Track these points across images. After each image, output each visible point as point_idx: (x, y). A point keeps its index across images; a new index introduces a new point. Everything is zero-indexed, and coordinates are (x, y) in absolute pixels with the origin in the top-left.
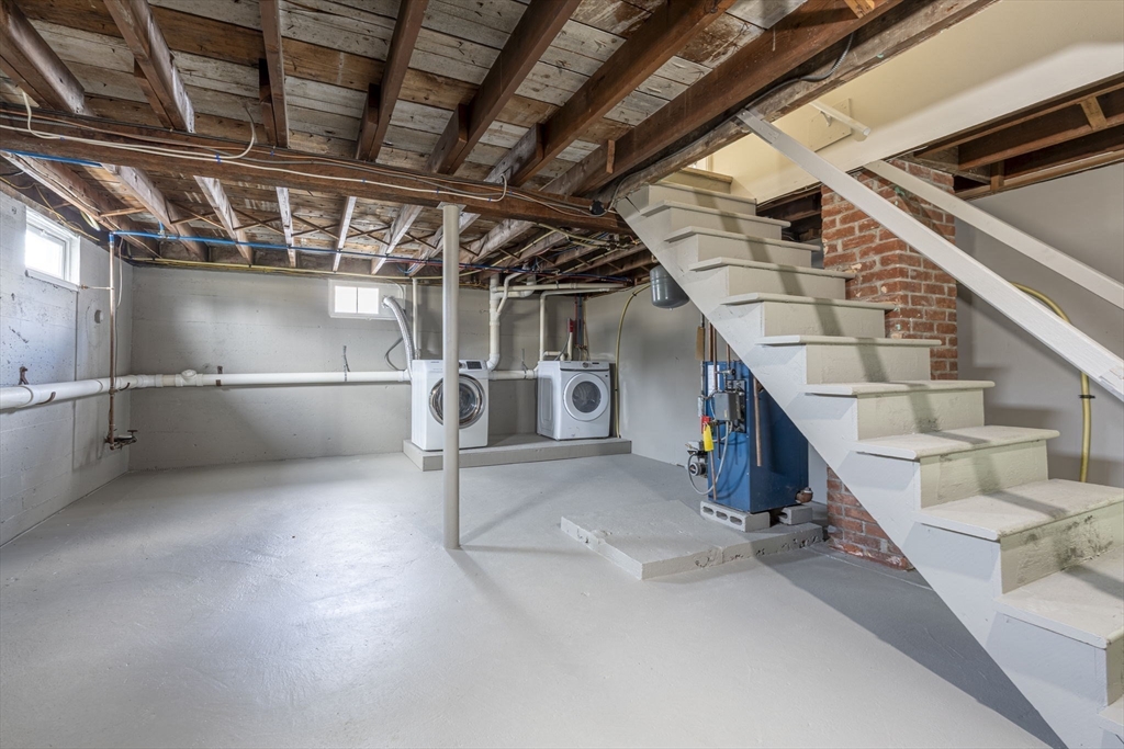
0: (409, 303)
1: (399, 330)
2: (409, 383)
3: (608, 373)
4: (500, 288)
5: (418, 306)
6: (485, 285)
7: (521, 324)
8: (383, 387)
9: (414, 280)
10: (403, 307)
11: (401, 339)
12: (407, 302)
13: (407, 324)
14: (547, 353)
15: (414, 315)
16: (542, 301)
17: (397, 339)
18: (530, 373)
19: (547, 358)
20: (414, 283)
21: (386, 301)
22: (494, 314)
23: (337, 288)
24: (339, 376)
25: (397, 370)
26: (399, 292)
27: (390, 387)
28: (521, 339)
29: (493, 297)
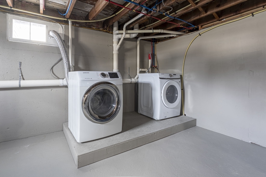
0: (67, 37)
1: (60, 53)
2: (66, 87)
3: (180, 80)
4: (121, 32)
5: (73, 39)
6: (110, 31)
7: (128, 54)
8: (50, 89)
9: (70, 22)
10: (63, 38)
11: (61, 59)
12: (65, 35)
13: (65, 49)
14: (141, 70)
15: (70, 44)
16: (138, 42)
17: (59, 59)
18: (133, 80)
19: (141, 72)
20: (70, 23)
21: (51, 34)
22: (116, 47)
23: (14, 20)
24: (15, 83)
25: (59, 78)
26: (60, 29)
27: (54, 89)
28: (128, 62)
29: (115, 38)
